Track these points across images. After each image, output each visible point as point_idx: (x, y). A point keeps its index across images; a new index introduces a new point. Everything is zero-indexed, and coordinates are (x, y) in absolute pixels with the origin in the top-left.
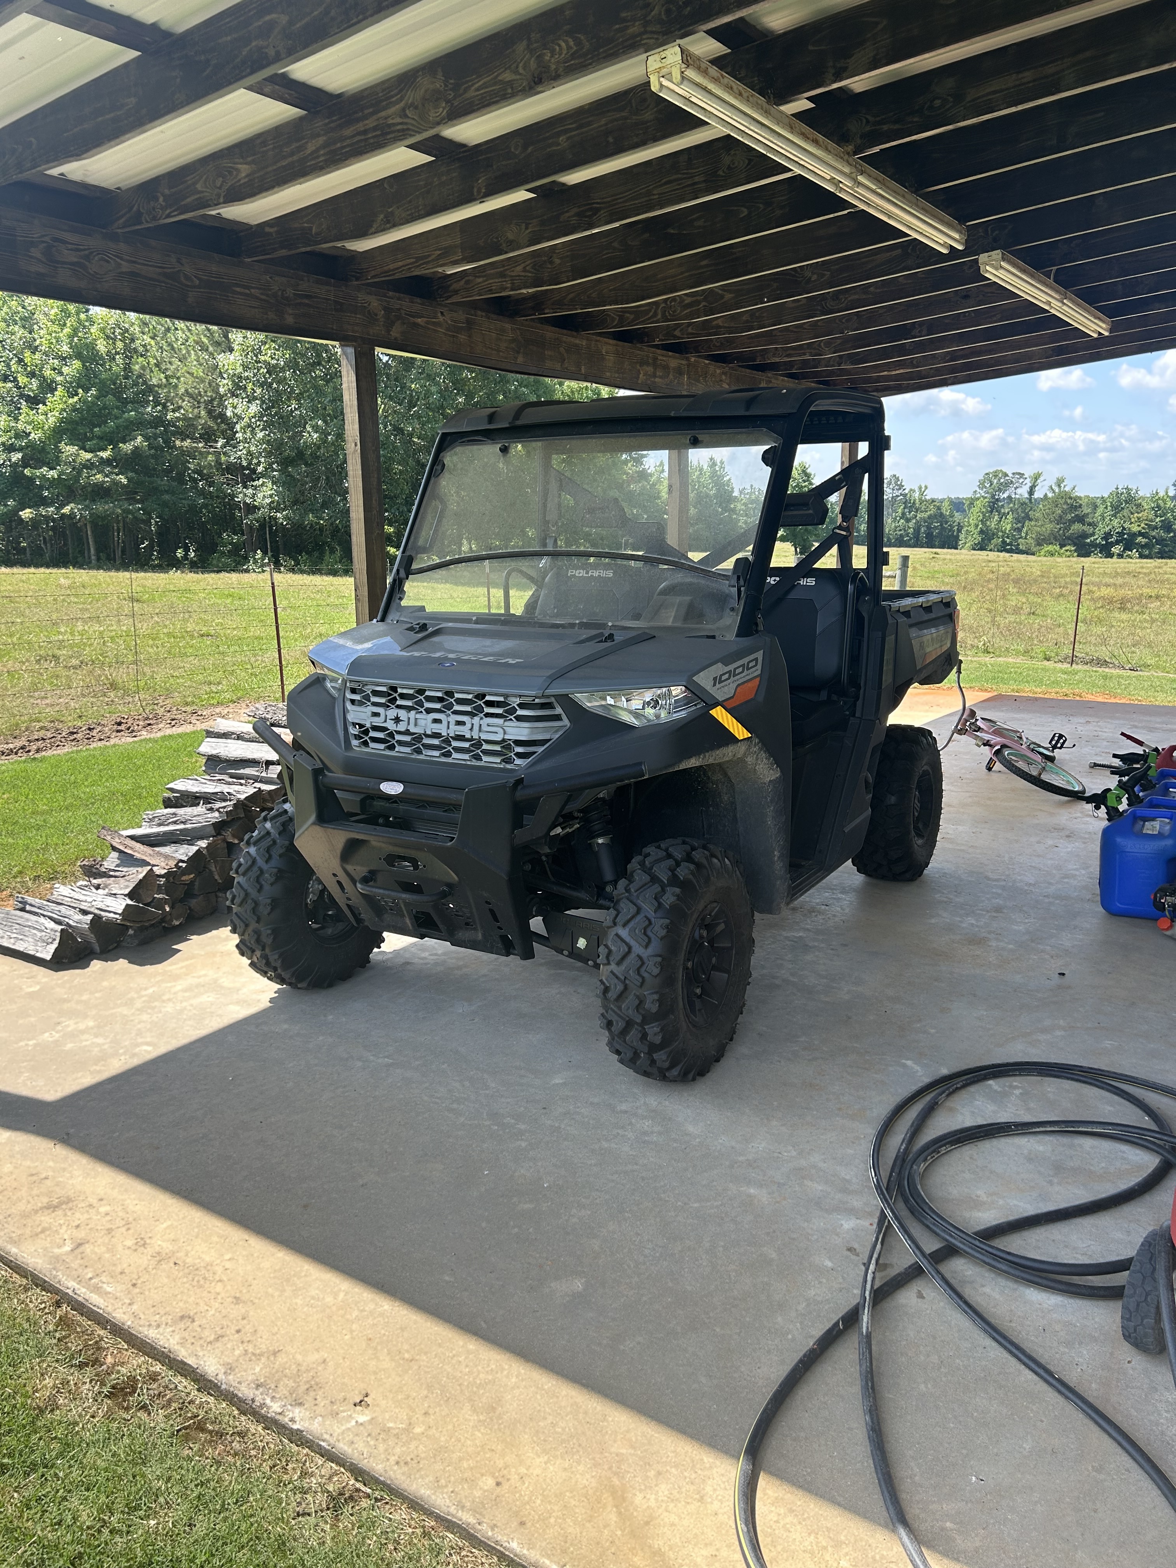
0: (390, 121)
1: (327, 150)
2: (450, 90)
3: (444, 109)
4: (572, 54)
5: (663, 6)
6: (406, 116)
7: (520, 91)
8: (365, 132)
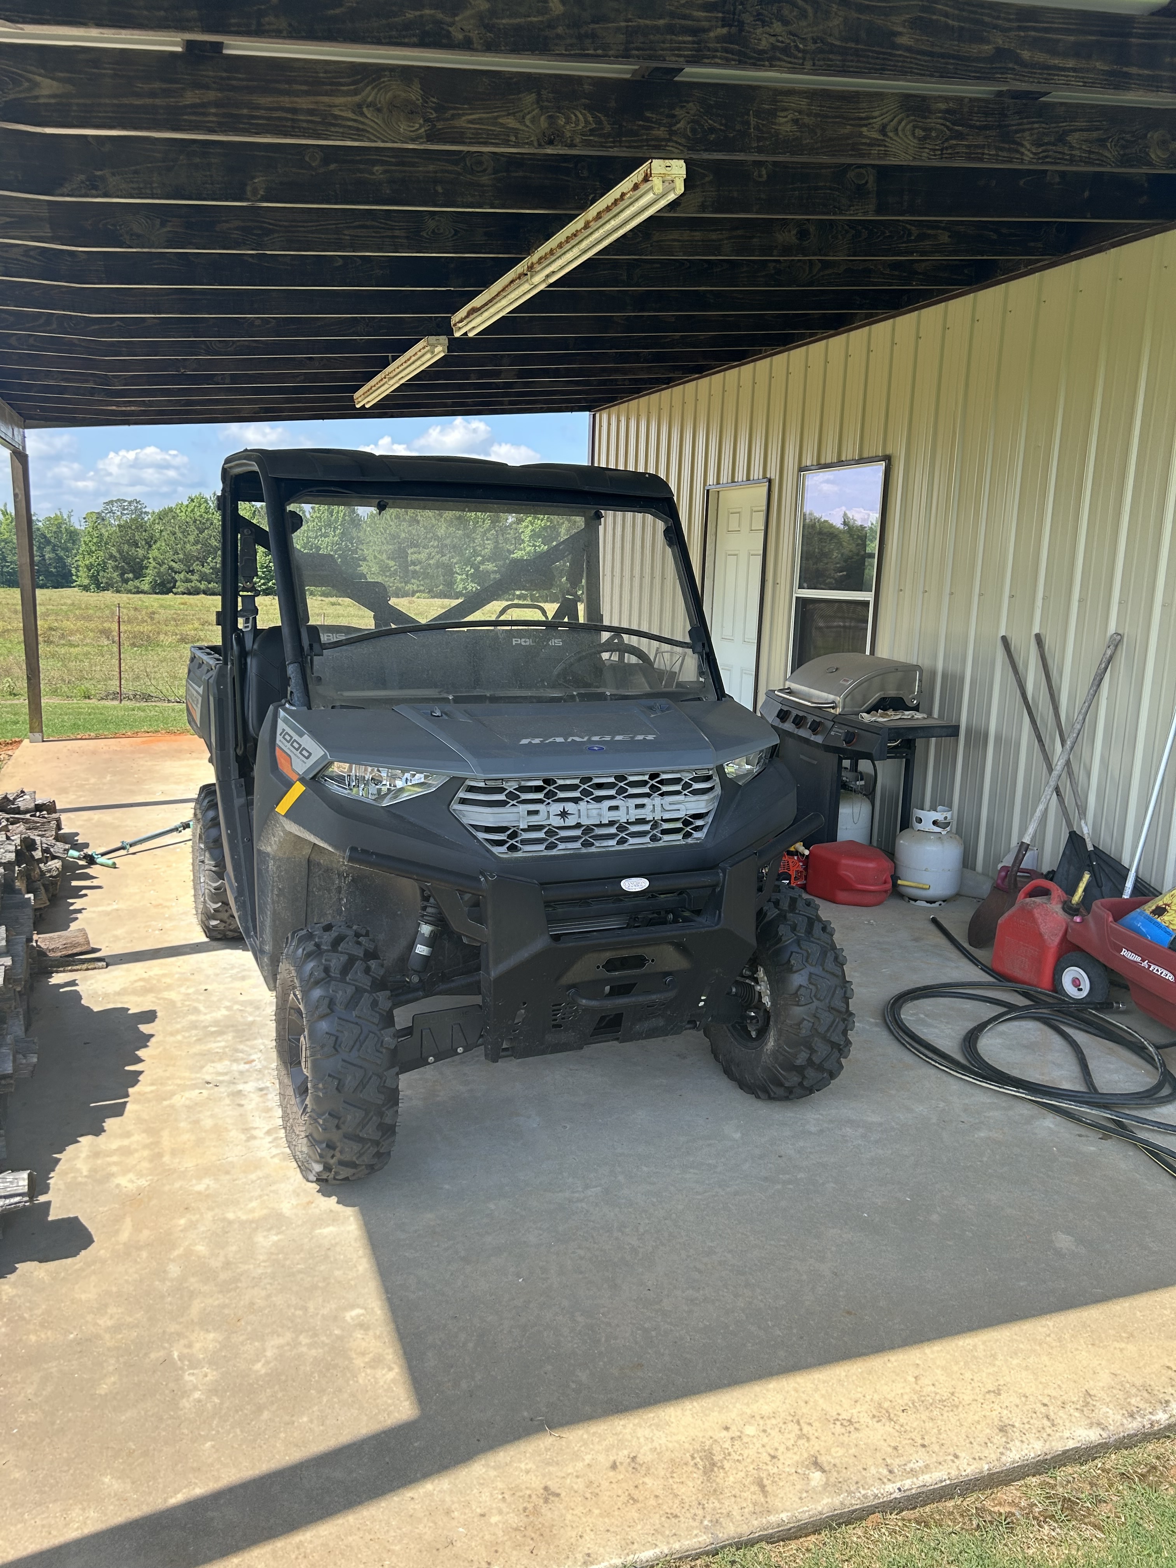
0: (337, 112)
1: (222, 111)
2: (432, 108)
3: (421, 127)
4: (590, 130)
5: (689, 123)
6: (362, 114)
7: (527, 143)
8: (294, 111)
